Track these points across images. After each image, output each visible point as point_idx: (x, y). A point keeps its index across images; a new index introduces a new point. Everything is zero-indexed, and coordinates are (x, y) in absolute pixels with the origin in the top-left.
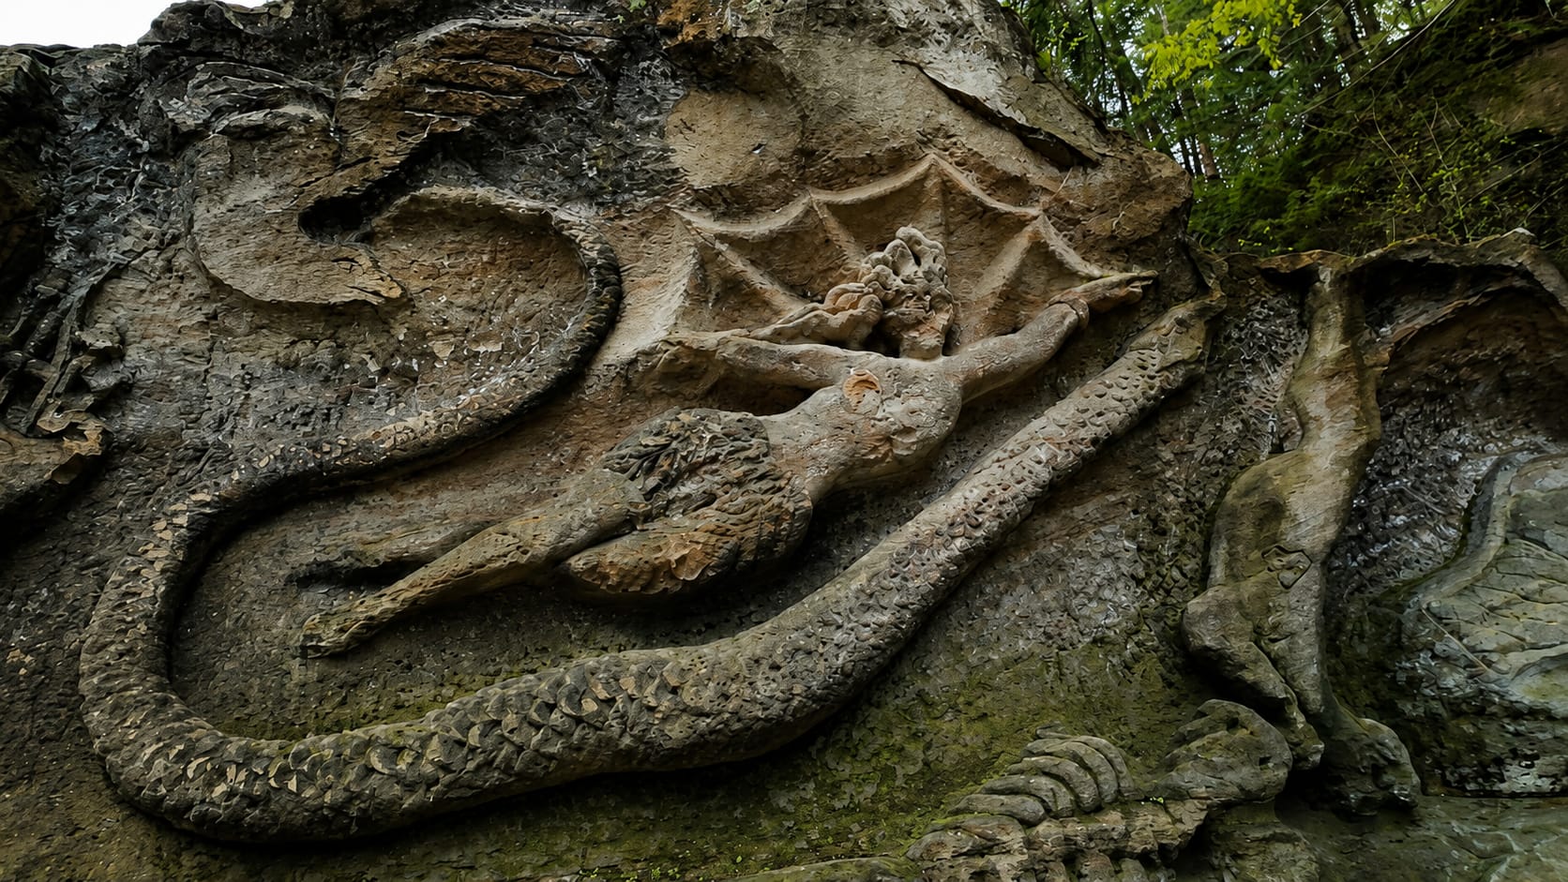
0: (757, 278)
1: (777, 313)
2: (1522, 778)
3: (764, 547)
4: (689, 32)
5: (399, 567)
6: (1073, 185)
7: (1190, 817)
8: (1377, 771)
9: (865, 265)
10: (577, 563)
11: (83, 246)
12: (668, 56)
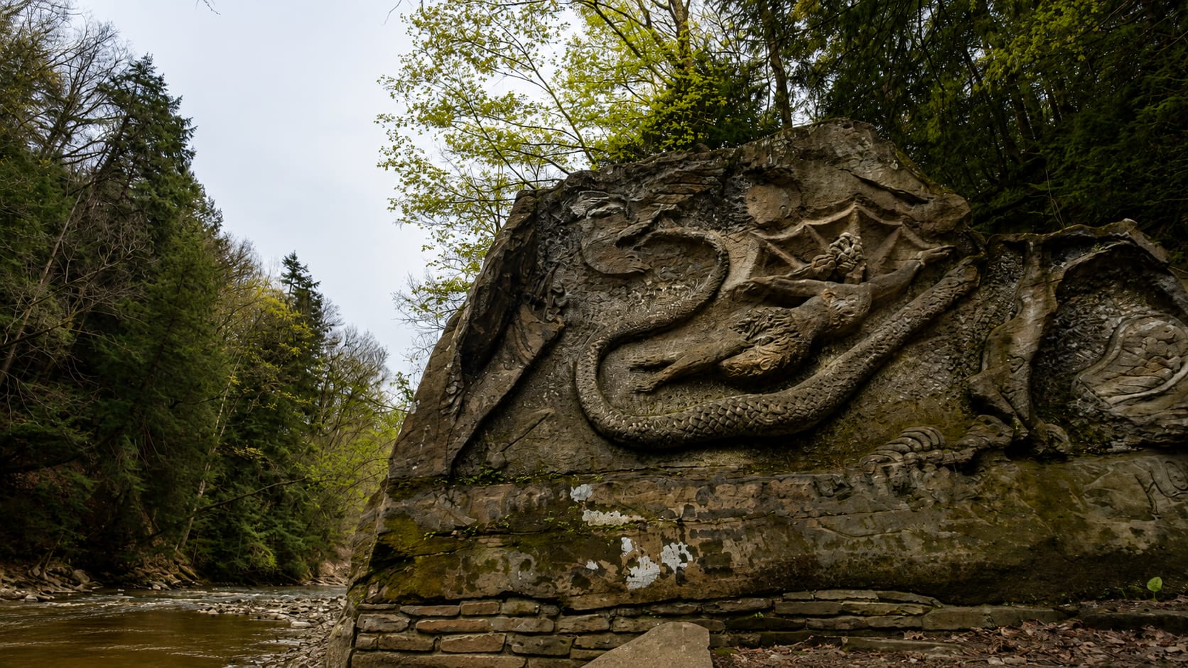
0: (784, 255)
1: (792, 268)
2: (1117, 446)
3: (794, 357)
4: (754, 165)
5: (664, 364)
6: (915, 211)
7: (968, 454)
8: (1051, 441)
9: (829, 248)
10: (725, 363)
11: (546, 257)
12: (746, 173)
